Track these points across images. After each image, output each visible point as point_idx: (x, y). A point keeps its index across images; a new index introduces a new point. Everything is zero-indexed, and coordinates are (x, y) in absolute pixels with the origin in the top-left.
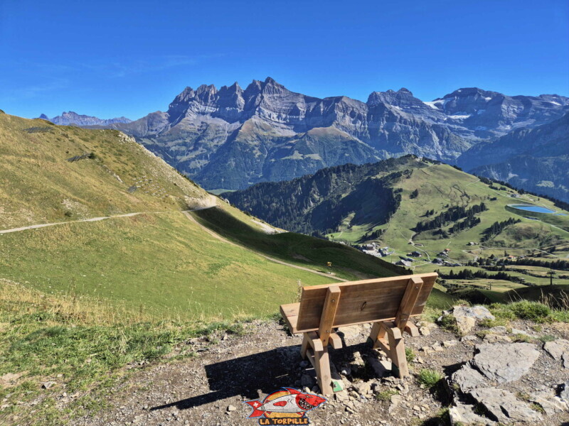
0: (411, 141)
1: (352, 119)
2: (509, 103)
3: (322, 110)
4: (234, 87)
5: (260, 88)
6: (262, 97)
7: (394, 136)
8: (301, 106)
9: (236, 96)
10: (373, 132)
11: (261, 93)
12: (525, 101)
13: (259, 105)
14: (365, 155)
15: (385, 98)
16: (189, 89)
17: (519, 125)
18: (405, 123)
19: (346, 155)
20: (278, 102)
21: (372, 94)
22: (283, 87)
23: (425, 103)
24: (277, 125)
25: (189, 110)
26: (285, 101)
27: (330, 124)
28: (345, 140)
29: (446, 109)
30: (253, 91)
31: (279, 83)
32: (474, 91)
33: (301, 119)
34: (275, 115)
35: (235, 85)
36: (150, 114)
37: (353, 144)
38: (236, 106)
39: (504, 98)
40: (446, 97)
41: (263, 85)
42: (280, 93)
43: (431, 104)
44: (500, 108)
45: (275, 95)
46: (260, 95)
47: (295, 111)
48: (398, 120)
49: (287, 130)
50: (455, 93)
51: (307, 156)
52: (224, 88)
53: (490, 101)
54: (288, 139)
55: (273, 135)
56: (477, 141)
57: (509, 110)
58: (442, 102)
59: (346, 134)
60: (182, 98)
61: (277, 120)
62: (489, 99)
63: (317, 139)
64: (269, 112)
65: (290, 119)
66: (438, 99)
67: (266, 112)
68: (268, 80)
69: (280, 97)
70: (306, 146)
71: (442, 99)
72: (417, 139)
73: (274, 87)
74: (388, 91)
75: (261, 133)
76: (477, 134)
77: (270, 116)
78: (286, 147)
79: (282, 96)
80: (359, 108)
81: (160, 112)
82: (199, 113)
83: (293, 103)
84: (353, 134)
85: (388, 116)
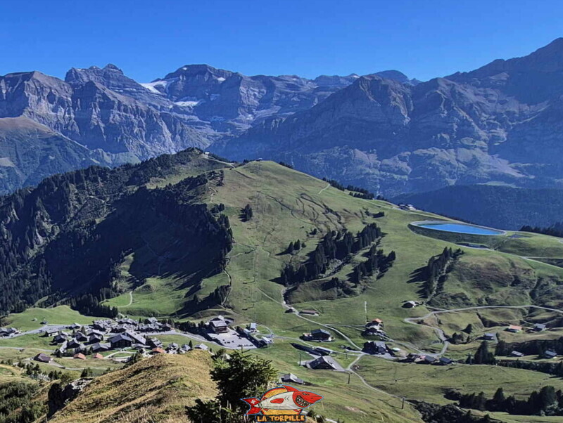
0: (135, 136)
1: (51, 105)
2: (248, 86)
3: (3, 92)
7: (112, 129)
10: (83, 123)
12: (266, 82)
14: (78, 158)
15: (88, 76)
17: (264, 113)
18: (125, 111)
19: (51, 157)
21: (71, 71)
23: (143, 85)
27: (19, 113)
28: (45, 137)
29: (170, 93)
32: (201, 70)
37: (58, 142)
39: (242, 78)
40: (167, 78)
43: (150, 87)
44: (238, 90)
48: (116, 107)
50: (179, 72)
53: (224, 82)
56: (215, 136)
57: (250, 94)
58: (164, 84)
59: (45, 128)
62: (221, 79)
63: (3, 135)
66: (158, 80)
71: (163, 80)
72: (144, 133)
74: (91, 68)
76: (214, 125)
80: (58, 89)
84: (55, 128)
85: (102, 100)
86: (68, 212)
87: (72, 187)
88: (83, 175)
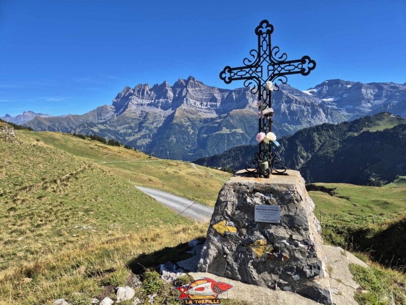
0: (306, 117)
2: (367, 88)
3: (234, 97)
4: (164, 84)
5: (185, 84)
6: (187, 91)
8: (218, 96)
9: (167, 91)
11: (186, 87)
12: (379, 86)
13: (185, 96)
16: (128, 88)
17: (377, 102)
18: (299, 104)
20: (199, 93)
22: (202, 83)
23: (303, 91)
24: (201, 110)
25: (130, 103)
26: (204, 92)
27: (244, 107)
29: (319, 94)
30: (179, 86)
31: (198, 80)
32: (337, 82)
33: (218, 105)
34: (198, 103)
35: (165, 83)
36: (99, 108)
38: (167, 99)
39: (362, 85)
40: (316, 87)
41: (187, 82)
42: (200, 87)
43: (307, 92)
44: (361, 91)
45: (196, 89)
46: (185, 89)
47: (214, 99)
48: (294, 102)
49: (209, 114)
50: (323, 84)
51: (233, 130)
52: (156, 86)
53: (350, 88)
54: (212, 119)
55: (200, 117)
56: (349, 116)
57: (368, 93)
58: (315, 90)
60: (123, 94)
61: (200, 107)
62: (349, 86)
63: (237, 118)
64: (194, 101)
65: (210, 105)
66: (311, 89)
67: (192, 101)
68: (190, 78)
69: (200, 90)
70: (231, 123)
71: (314, 88)
72: (310, 115)
73: (195, 83)
75: (190, 116)
76: (348, 110)
77: (195, 104)
78: (214, 125)
79: (202, 89)
81: (106, 106)
82: (138, 104)
83: (211, 94)
85: (286, 99)
86: (315, 147)
87: (315, 134)
88: (320, 128)
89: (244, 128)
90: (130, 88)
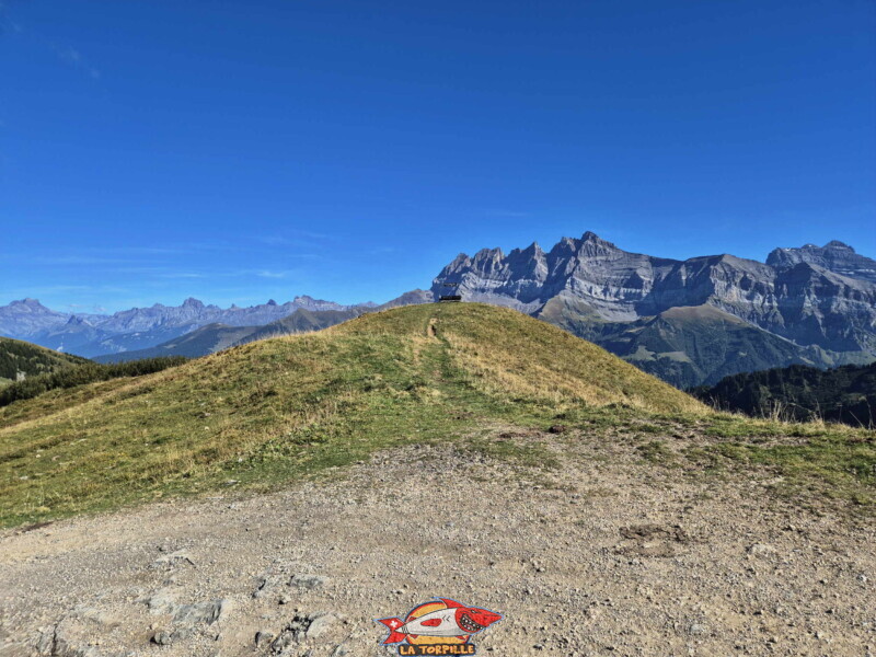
1: (745, 292)
3: (684, 278)
4: (531, 250)
5: (574, 249)
6: (577, 262)
7: (835, 321)
8: (646, 274)
9: (535, 262)
10: (792, 313)
11: (575, 255)
13: (571, 274)
14: (780, 356)
15: (800, 257)
16: (464, 257)
18: (857, 297)
19: (742, 354)
20: (603, 268)
21: (775, 252)
22: (612, 246)
24: (603, 304)
25: (461, 286)
26: (616, 266)
27: (703, 301)
28: (735, 329)
30: (562, 254)
31: (606, 240)
33: (644, 295)
34: (598, 290)
35: (533, 246)
36: (406, 294)
37: (753, 335)
38: (534, 278)
41: (579, 243)
42: (607, 254)
45: (598, 258)
46: (573, 259)
47: (635, 281)
48: (841, 292)
49: (620, 313)
51: (663, 355)
52: (515, 253)
54: (623, 326)
55: (596, 320)
59: (735, 318)
60: (452, 270)
61: (603, 297)
63: (679, 326)
64: (589, 285)
65: (625, 295)
67: (584, 285)
68: (586, 236)
69: (607, 261)
70: (660, 338)
73: (596, 247)
74: (806, 247)
75: (576, 317)
77: (590, 291)
78: (622, 340)
79: (611, 259)
80: (756, 273)
81: (420, 291)
82: (476, 290)
83: (631, 269)
84: (749, 318)
87: (764, 389)
88: (780, 376)
89: (692, 351)
90: (466, 257)
